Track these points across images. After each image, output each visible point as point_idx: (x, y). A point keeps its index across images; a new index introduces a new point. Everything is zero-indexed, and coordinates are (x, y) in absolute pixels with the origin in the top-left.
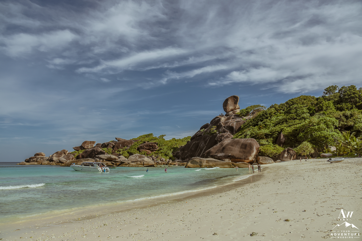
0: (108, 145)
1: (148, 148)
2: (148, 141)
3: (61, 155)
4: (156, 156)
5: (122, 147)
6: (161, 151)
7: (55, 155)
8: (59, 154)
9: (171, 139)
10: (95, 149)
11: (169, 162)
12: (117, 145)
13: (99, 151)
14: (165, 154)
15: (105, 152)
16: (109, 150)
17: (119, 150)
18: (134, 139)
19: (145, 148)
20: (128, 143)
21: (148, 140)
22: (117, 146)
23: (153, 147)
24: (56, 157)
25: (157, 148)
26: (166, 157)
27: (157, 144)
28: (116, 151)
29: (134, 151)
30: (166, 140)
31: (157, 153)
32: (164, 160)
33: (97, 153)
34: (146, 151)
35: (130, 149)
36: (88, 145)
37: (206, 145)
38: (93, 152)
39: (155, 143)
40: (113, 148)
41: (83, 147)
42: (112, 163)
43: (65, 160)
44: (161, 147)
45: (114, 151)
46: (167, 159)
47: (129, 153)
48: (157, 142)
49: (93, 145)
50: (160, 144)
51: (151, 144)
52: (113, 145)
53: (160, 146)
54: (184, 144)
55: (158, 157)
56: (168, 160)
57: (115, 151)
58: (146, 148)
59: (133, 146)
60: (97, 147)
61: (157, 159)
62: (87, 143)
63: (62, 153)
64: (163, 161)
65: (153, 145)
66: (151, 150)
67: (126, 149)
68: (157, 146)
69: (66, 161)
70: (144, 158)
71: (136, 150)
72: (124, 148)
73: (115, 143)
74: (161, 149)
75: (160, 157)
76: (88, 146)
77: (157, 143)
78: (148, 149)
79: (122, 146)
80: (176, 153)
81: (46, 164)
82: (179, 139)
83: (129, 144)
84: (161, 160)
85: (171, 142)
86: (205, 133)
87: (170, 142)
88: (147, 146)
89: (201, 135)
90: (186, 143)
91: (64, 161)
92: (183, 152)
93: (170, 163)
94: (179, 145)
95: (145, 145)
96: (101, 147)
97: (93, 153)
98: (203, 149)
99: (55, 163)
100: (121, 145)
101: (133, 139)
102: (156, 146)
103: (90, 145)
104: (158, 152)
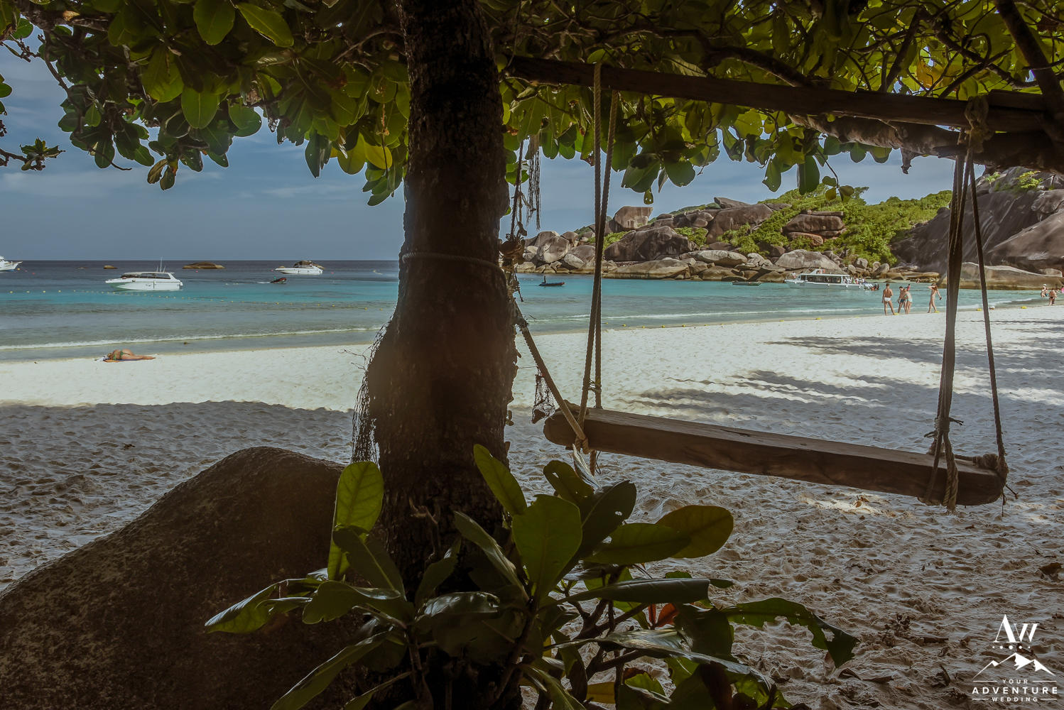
0: (694, 219)
1: (815, 229)
2: (816, 209)
3: (563, 247)
4: (838, 252)
5: (735, 224)
6: (857, 237)
7: (547, 246)
8: (558, 244)
9: (885, 201)
10: (657, 230)
11: (880, 269)
12: (719, 219)
13: (671, 236)
14: (869, 246)
15: (686, 238)
16: (697, 233)
17: (727, 235)
18: (770, 200)
19: (806, 229)
20: (753, 213)
21: (816, 206)
22: (720, 223)
23: (831, 227)
24: (550, 252)
25: (843, 228)
26: (871, 255)
27: (842, 218)
28: (720, 238)
29: (774, 238)
30: (868, 203)
31: (843, 243)
32: (865, 263)
33: (665, 241)
34: (810, 237)
35: (762, 231)
36: (632, 220)
37: (999, 225)
38: (653, 239)
39: (837, 214)
40: (709, 227)
41: (619, 224)
42: (733, 271)
43: (580, 260)
44: (855, 226)
45: (711, 236)
46: (873, 262)
47: (758, 241)
48: (843, 210)
49: (646, 217)
50: (850, 218)
51: (823, 218)
52: (708, 218)
53: (850, 223)
54: (926, 217)
55: (845, 256)
56: (876, 263)
57: (715, 236)
58: (808, 227)
59: (769, 223)
60: (662, 225)
61: (844, 261)
62: (629, 213)
63: (565, 242)
64: (863, 268)
65: (829, 221)
66: (824, 233)
67: (749, 232)
68: (841, 223)
69: (580, 263)
70: (819, 259)
71: (779, 234)
72: (742, 227)
73: (715, 215)
74: (854, 232)
75: (852, 255)
76: (632, 222)
77: (842, 214)
78: (814, 232)
79: (735, 221)
80: (902, 244)
81: (528, 270)
82: (912, 200)
83: (757, 218)
84: (855, 264)
85: (886, 211)
86: (1000, 185)
87: (882, 209)
88: (812, 222)
89: (987, 192)
90: (935, 213)
91: (577, 264)
92: (922, 241)
93: (885, 271)
94: (910, 220)
95: (806, 219)
96: (674, 224)
97: (652, 243)
98: (989, 235)
99: (554, 269)
100: (732, 219)
101: (767, 201)
102: (838, 224)
103: (637, 217)
104: (844, 241)
